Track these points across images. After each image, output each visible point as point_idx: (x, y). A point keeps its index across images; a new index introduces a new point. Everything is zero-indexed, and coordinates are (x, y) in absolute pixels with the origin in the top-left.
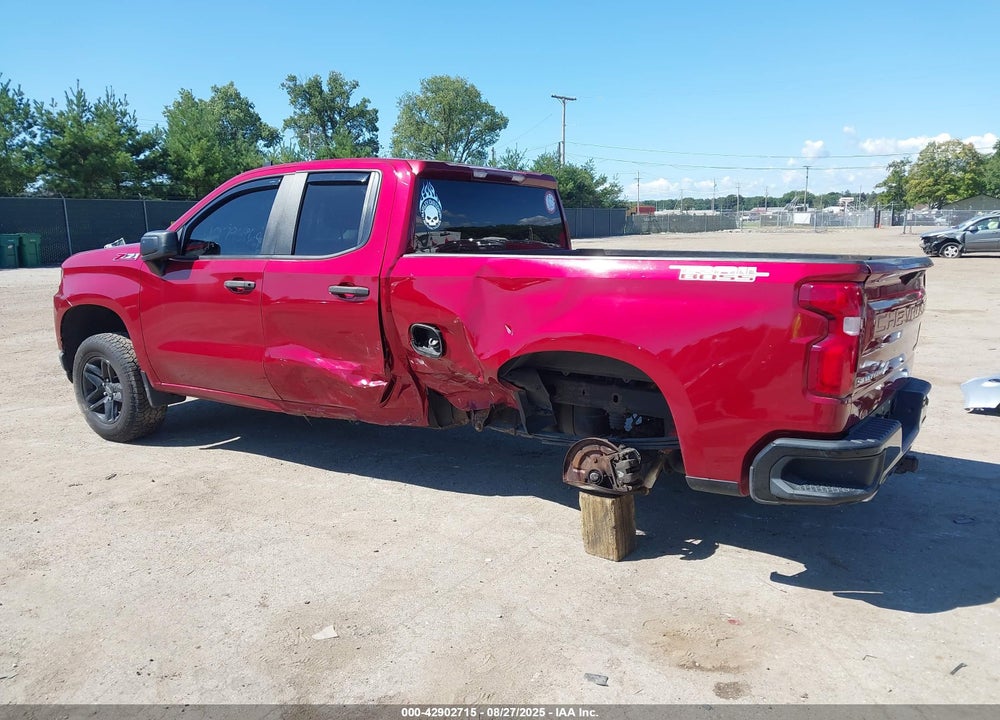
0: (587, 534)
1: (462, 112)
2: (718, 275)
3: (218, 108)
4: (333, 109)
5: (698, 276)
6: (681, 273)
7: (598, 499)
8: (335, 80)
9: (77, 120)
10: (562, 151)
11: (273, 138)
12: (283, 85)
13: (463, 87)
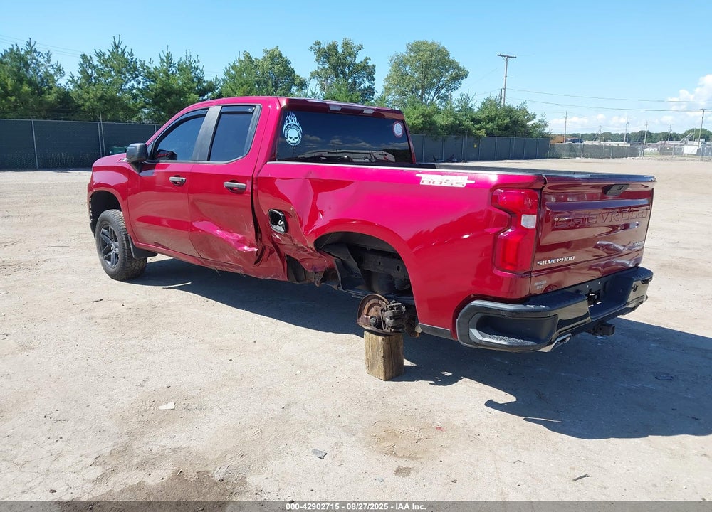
0: (368, 360)
1: (435, 67)
2: (443, 182)
3: (267, 64)
4: (344, 65)
5: (432, 182)
6: (422, 180)
7: (374, 336)
8: (346, 44)
9: (166, 73)
10: (503, 95)
11: (303, 84)
12: (311, 48)
13: (436, 48)
